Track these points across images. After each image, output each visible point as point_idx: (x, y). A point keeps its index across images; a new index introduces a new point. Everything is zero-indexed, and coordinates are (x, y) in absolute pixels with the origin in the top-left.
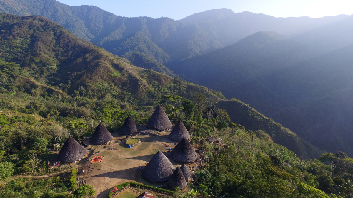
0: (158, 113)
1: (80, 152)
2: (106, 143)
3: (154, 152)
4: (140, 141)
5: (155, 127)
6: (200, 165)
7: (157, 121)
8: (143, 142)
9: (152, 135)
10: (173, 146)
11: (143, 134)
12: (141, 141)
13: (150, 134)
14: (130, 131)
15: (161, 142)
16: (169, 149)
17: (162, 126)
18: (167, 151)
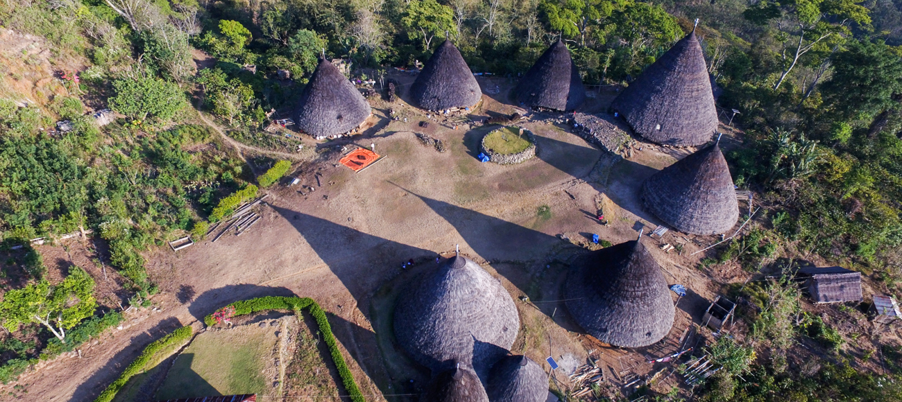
0: (670, 68)
1: (340, 117)
2: (441, 112)
3: (533, 221)
4: (530, 153)
5: (630, 118)
6: (643, 378)
7: (649, 100)
8: (539, 161)
9: (597, 143)
10: (618, 233)
11: (571, 127)
12: (537, 154)
13: (589, 138)
14: (537, 98)
15: (597, 192)
16: (590, 237)
17: (658, 127)
18: (582, 240)
